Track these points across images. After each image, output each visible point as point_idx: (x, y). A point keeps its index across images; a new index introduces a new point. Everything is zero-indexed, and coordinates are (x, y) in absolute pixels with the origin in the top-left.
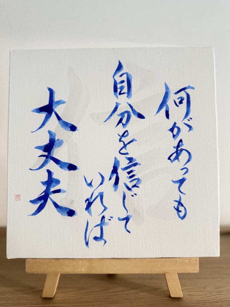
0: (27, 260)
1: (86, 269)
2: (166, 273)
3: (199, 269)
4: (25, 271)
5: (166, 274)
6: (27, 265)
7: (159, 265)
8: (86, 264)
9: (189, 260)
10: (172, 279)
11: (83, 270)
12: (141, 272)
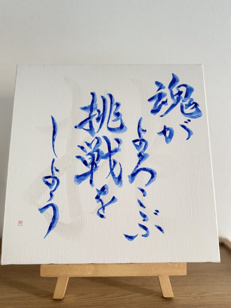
0: (42, 265)
1: (92, 273)
2: (159, 275)
3: (186, 272)
4: (40, 274)
5: (159, 277)
6: (42, 270)
7: (153, 269)
8: (92, 268)
9: (178, 264)
10: (164, 281)
11: (89, 273)
12: (138, 275)
